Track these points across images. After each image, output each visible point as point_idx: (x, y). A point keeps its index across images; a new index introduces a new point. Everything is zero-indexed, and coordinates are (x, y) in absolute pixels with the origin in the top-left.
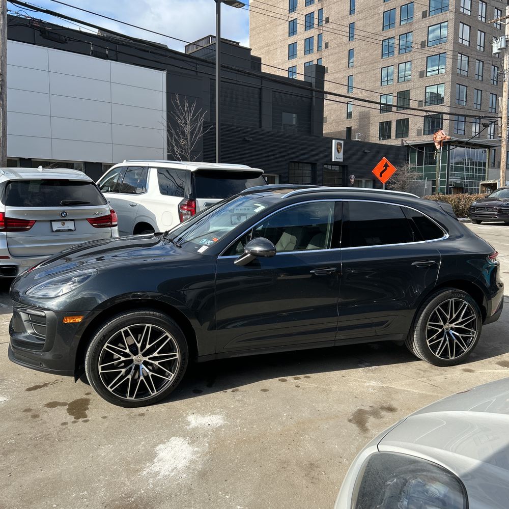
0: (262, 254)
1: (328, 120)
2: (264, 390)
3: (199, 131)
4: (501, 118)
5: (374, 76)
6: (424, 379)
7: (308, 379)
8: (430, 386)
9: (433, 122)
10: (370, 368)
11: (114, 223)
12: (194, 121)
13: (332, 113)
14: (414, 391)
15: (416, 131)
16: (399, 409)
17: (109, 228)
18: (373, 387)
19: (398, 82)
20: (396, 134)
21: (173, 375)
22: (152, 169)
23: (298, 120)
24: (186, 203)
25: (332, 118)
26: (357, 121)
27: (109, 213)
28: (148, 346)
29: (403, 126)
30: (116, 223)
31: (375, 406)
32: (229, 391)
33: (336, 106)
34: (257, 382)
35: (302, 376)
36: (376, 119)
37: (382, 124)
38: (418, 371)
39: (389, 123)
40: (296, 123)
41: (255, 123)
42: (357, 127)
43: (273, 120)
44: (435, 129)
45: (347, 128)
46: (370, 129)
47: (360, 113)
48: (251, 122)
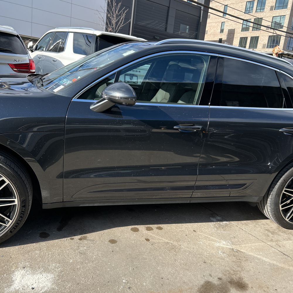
0: (122, 100)
1: (208, 32)
2: (113, 241)
5: (241, 6)
6: (274, 244)
7: (160, 231)
8: (280, 253)
9: (274, 41)
10: (221, 223)
13: (212, 29)
14: (264, 259)
15: (262, 46)
16: (250, 286)
18: (223, 248)
19: (256, 12)
20: (249, 46)
21: (11, 221)
22: (70, 33)
23: (189, 30)
25: (211, 31)
26: (226, 35)
27: (28, 62)
29: (255, 40)
31: (224, 278)
32: (77, 238)
33: (215, 24)
34: (109, 230)
35: (154, 226)
36: (238, 35)
37: (241, 38)
38: (266, 232)
39: (246, 38)
40: (188, 32)
41: (163, 29)
42: (225, 39)
43: (174, 28)
44: (275, 45)
45: (220, 39)
46: (234, 41)
47: (229, 30)
48: (161, 28)
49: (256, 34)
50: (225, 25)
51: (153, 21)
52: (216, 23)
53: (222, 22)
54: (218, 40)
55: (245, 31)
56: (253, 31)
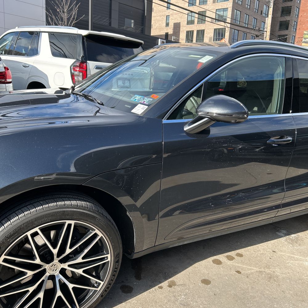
2: (206, 282)
3: (74, 19)
4: (266, 32)
7: (242, 259)
9: (219, 34)
11: (8, 80)
12: (70, 11)
13: (157, 22)
15: (208, 39)
17: (4, 85)
19: (199, 5)
20: (196, 40)
21: (102, 283)
22: (43, 33)
23: (135, 25)
24: (78, 65)
25: (156, 25)
26: (172, 29)
27: (3, 70)
28: (68, 251)
29: (201, 34)
30: (10, 80)
33: (159, 18)
36: (184, 28)
37: (188, 32)
39: (192, 32)
40: (134, 27)
41: (107, 24)
42: (172, 33)
43: (119, 23)
44: (220, 38)
45: (166, 33)
46: (180, 35)
47: (174, 23)
48: (105, 23)
49: (201, 27)
50: (170, 19)
51: (96, 15)
52: (160, 16)
53: (167, 16)
54: (165, 34)
55: (190, 24)
56: (199, 25)
